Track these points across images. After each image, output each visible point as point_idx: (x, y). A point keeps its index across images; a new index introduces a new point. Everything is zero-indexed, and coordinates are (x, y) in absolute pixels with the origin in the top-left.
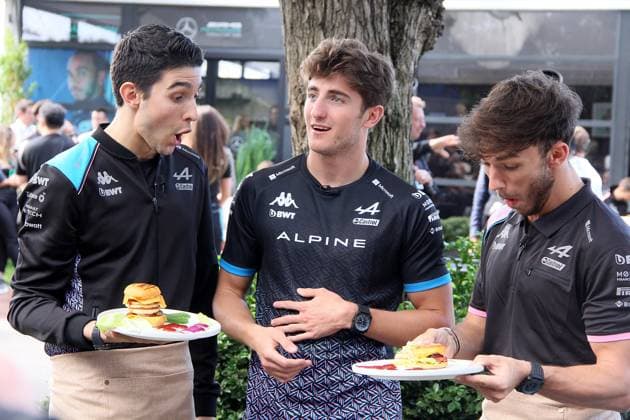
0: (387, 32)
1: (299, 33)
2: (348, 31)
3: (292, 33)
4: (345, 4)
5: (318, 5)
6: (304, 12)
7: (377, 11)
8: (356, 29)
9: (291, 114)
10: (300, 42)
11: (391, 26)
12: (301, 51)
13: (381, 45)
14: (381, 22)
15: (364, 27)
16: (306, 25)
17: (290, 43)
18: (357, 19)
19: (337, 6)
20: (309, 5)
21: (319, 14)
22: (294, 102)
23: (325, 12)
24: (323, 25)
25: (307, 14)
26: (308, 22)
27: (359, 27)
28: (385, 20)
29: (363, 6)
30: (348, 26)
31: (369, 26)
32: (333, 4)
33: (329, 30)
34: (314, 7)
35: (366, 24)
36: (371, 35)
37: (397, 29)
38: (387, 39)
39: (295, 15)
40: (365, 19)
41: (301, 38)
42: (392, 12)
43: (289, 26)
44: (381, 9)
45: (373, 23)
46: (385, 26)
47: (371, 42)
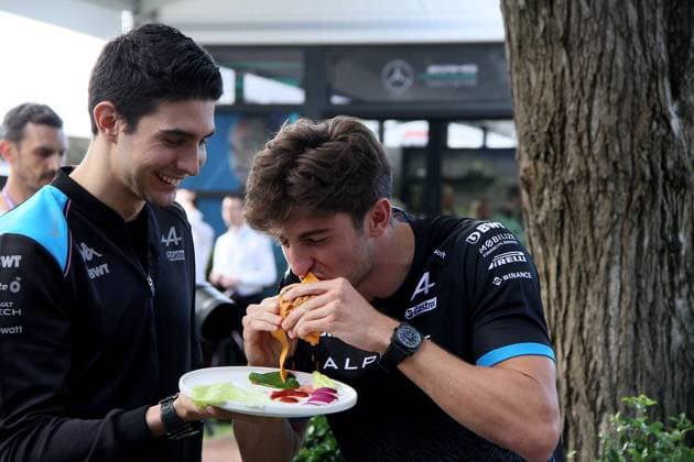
0: (663, 47)
1: (531, 54)
2: (604, 46)
3: (520, 55)
4: (599, 9)
5: (557, 12)
6: (536, 22)
7: (648, 16)
8: (615, 43)
9: (521, 173)
10: (532, 68)
11: (670, 38)
12: (533, 80)
13: (654, 66)
14: (654, 32)
15: (628, 41)
16: (541, 42)
17: (518, 70)
18: (617, 29)
19: (586, 10)
20: (544, 12)
21: (560, 24)
22: (525, 156)
23: (568, 21)
24: (565, 42)
25: (542, 26)
26: (544, 35)
27: (620, 41)
28: (660, 28)
29: (626, 10)
30: (604, 39)
31: (636, 39)
32: (579, 10)
33: (575, 47)
34: (551, 15)
35: (630, 35)
36: (639, 52)
37: (678, 41)
38: (664, 56)
39: (524, 29)
40: (629, 30)
41: (535, 62)
42: (671, 17)
43: (515, 44)
44: (654, 12)
45: (641, 34)
46: (660, 38)
47: (638, 61)
